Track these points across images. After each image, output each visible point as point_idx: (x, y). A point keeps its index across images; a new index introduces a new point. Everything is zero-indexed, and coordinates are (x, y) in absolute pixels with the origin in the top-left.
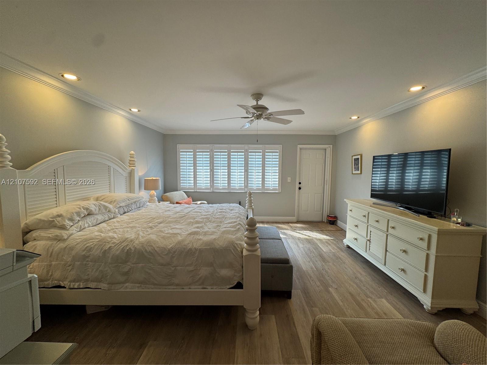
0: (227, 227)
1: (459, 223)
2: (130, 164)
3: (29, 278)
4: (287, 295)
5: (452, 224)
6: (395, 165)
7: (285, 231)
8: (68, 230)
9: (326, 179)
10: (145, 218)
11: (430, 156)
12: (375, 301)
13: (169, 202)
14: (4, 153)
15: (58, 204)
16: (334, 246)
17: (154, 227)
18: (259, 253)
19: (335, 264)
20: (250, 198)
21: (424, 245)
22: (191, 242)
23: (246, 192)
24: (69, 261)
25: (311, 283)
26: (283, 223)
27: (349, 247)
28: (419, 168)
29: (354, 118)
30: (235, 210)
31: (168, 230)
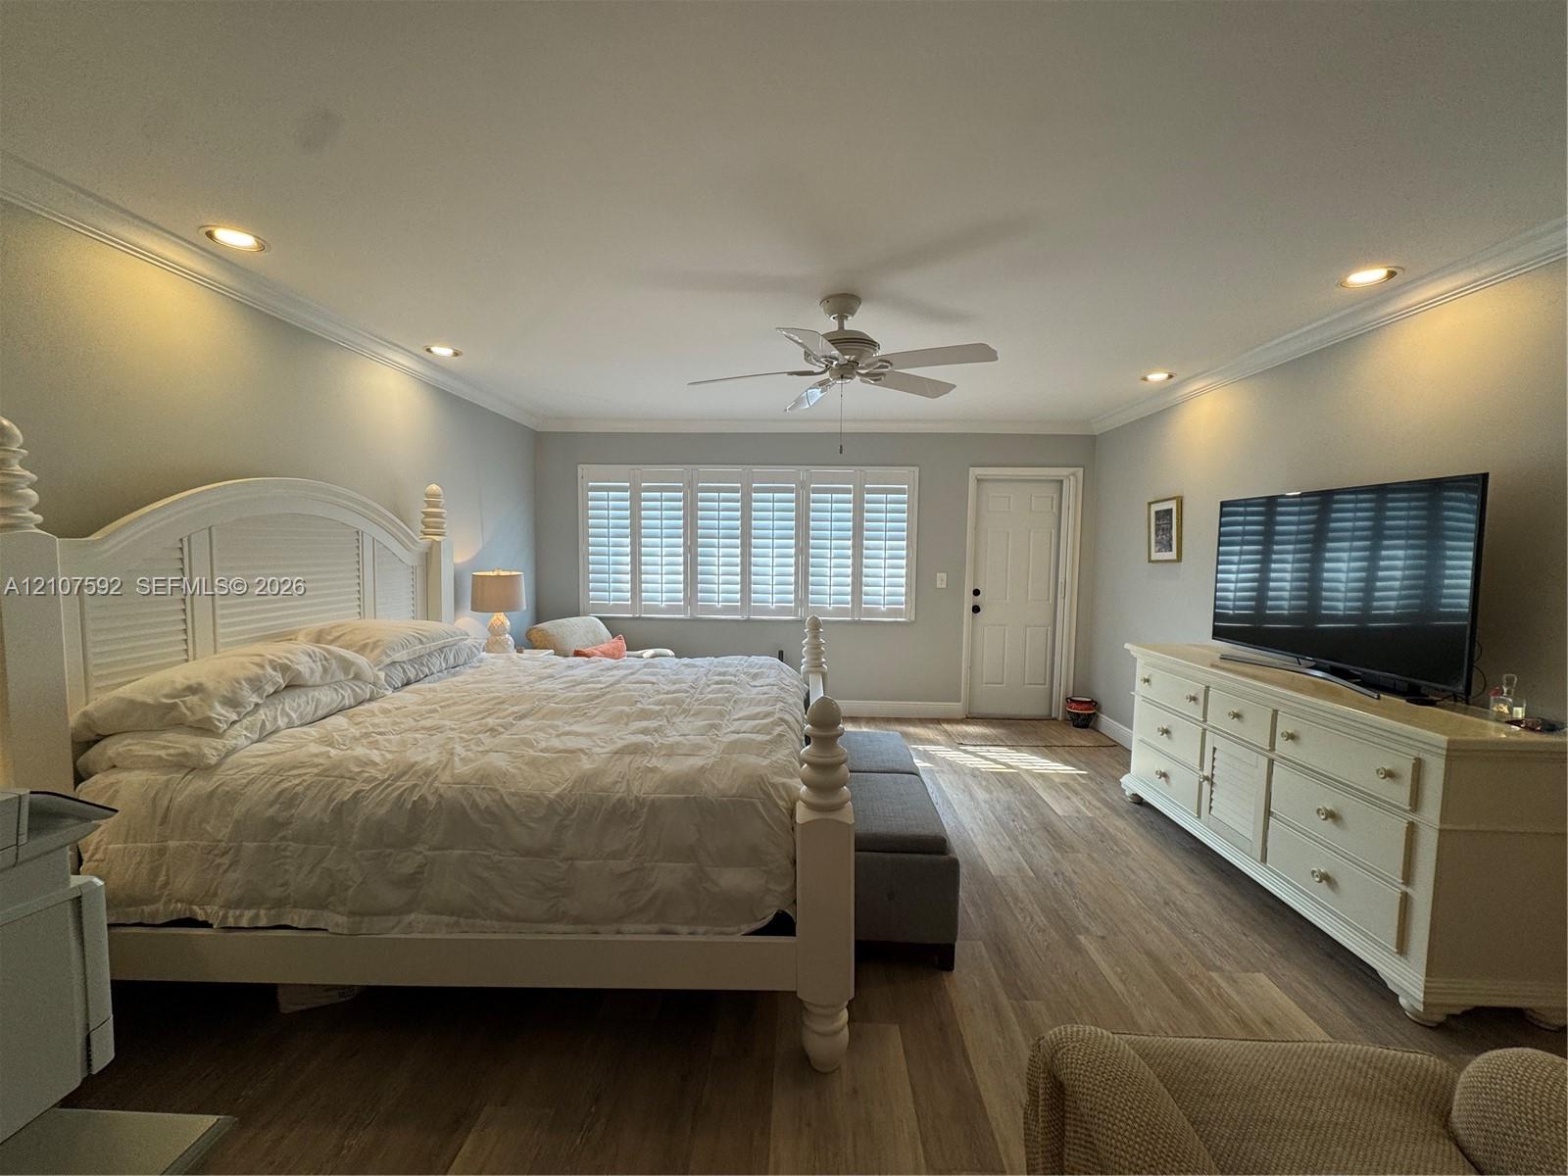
0: (743, 730)
1: (1517, 722)
2: (427, 527)
3: (72, 889)
4: (941, 957)
5: (1492, 724)
6: (1290, 533)
7: (928, 748)
8: (220, 736)
9: (1061, 580)
10: (472, 701)
11: (1405, 504)
12: (1235, 981)
13: (552, 651)
14: (17, 483)
15: (191, 653)
16: (1089, 797)
17: (501, 729)
18: (847, 816)
19: (1095, 855)
20: (816, 637)
21: (1401, 793)
22: (623, 778)
23: (801, 622)
24: (224, 836)
25: (1017, 919)
26: (923, 721)
27: (1139, 801)
28: (1368, 543)
29: (1158, 377)
30: (768, 677)
31: (547, 740)
